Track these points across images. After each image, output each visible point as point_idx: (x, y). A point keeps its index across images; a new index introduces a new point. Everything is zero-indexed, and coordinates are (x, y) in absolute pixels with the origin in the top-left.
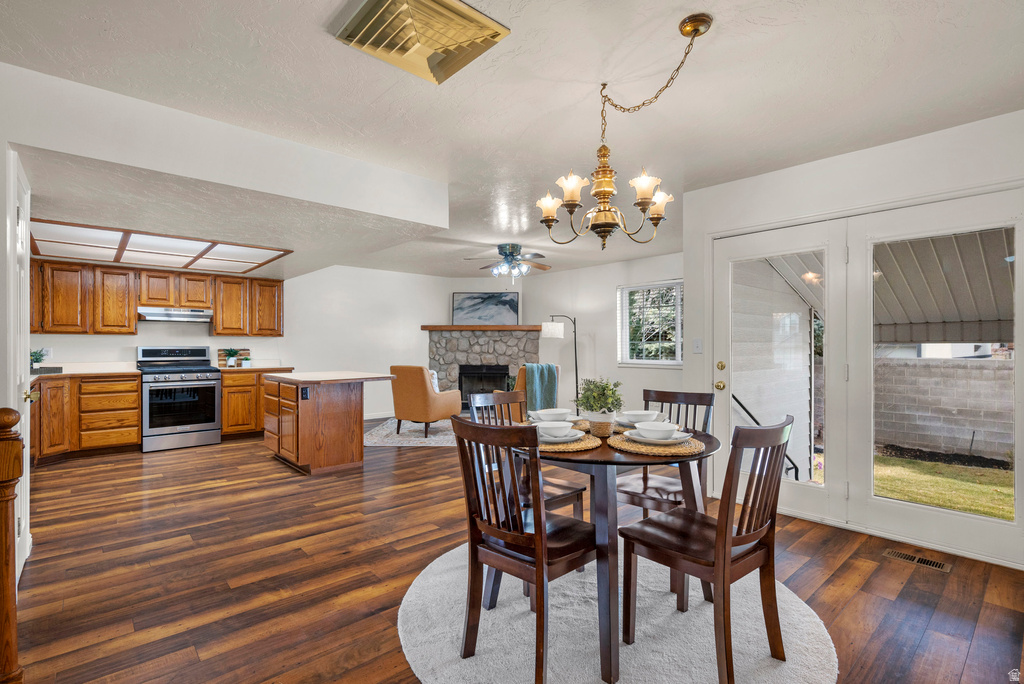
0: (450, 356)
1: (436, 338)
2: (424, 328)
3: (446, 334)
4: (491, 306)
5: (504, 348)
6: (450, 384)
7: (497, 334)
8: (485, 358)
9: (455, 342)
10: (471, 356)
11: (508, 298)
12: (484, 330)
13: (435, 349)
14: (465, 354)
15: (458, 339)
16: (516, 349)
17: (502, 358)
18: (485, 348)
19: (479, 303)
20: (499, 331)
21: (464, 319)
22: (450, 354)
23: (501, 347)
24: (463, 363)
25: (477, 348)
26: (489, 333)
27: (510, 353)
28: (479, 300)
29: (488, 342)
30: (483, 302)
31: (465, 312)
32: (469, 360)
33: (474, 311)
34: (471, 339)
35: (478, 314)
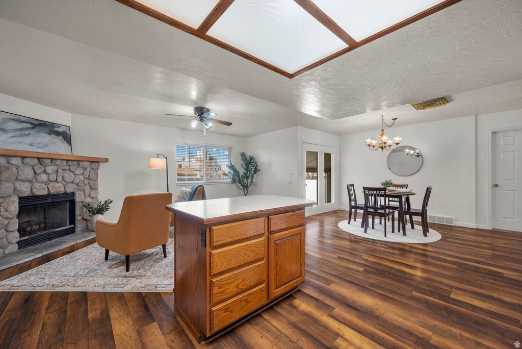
4: (43, 134)
5: (72, 176)
7: (65, 163)
8: (54, 187)
9: (14, 169)
10: (37, 185)
11: (61, 130)
14: (29, 185)
15: (17, 167)
16: (82, 177)
17: (70, 185)
18: (53, 177)
19: (28, 128)
20: (67, 160)
23: (69, 176)
24: (26, 195)
25: (43, 177)
27: (78, 181)
29: (57, 171)
30: (33, 128)
31: (9, 135)
32: (34, 190)
33: (22, 135)
34: (36, 168)
35: (29, 140)
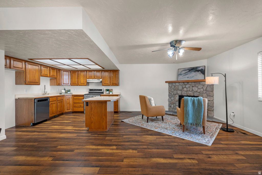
0: (175, 92)
1: (170, 86)
2: (166, 82)
3: (174, 84)
4: (193, 73)
5: (197, 89)
6: (175, 102)
7: (193, 83)
8: (188, 93)
9: (177, 87)
10: (183, 92)
11: (200, 69)
12: (188, 82)
13: (170, 89)
14: (181, 91)
15: (178, 86)
16: (202, 90)
17: (196, 93)
18: (188, 89)
19: (187, 72)
20: (194, 82)
21: (182, 78)
22: (175, 91)
23: (195, 89)
24: (180, 95)
25: (185, 89)
26: (190, 83)
27: (199, 91)
28: (188, 71)
29: (190, 87)
30: (189, 71)
31: (182, 76)
32: (182, 94)
33: (185, 75)
34: (183, 86)
35: (187, 76)
